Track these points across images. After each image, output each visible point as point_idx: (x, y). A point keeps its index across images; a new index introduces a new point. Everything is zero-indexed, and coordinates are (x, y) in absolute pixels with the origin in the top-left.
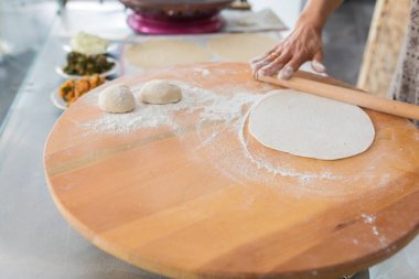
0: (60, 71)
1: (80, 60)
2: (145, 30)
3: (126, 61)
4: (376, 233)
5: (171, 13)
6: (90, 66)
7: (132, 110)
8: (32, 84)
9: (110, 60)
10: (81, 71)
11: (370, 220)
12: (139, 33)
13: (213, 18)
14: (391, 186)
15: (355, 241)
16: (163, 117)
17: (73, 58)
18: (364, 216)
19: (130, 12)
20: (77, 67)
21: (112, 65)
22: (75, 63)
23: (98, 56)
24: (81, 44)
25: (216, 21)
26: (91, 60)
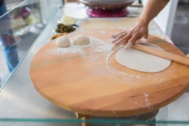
0: (54, 31)
1: (62, 27)
2: (93, 15)
3: (81, 28)
4: (147, 101)
5: (104, 8)
6: (65, 29)
7: (69, 46)
8: (43, 36)
9: (74, 27)
10: (62, 31)
11: (147, 95)
12: (91, 16)
13: (123, 11)
14: (163, 83)
15: (136, 103)
16: (79, 50)
17: (60, 26)
18: (144, 94)
19: (87, 8)
20: (61, 30)
21: (75, 29)
22: (60, 28)
23: (69, 26)
24: (65, 21)
25: (125, 12)
26: (66, 27)
